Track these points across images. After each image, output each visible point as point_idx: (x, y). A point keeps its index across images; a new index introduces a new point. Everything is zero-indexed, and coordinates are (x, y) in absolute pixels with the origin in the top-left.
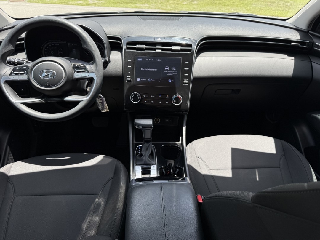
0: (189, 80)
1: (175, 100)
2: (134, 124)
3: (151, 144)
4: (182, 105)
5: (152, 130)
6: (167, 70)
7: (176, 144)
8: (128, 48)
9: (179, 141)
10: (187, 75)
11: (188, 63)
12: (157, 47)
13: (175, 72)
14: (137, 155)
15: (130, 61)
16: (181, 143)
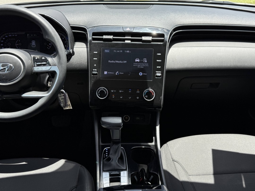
0: (162, 73)
1: (146, 95)
2: (100, 123)
3: (120, 146)
4: (155, 101)
5: (121, 129)
6: (137, 62)
7: (149, 146)
8: (94, 39)
9: (152, 142)
10: (160, 67)
11: (160, 54)
12: (126, 37)
13: (146, 64)
14: (104, 159)
15: (96, 53)
16: (155, 145)
